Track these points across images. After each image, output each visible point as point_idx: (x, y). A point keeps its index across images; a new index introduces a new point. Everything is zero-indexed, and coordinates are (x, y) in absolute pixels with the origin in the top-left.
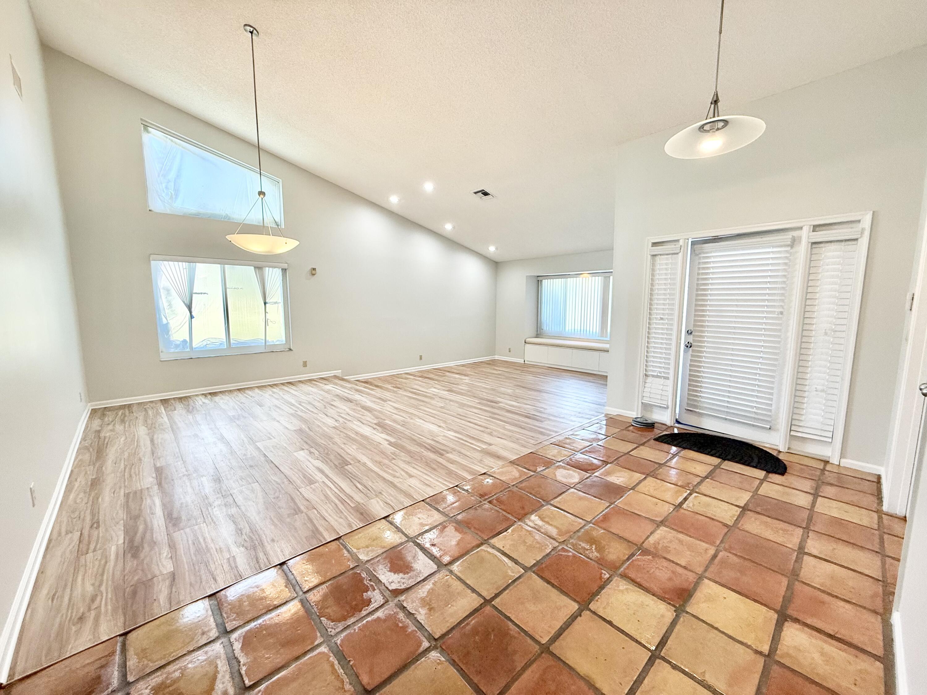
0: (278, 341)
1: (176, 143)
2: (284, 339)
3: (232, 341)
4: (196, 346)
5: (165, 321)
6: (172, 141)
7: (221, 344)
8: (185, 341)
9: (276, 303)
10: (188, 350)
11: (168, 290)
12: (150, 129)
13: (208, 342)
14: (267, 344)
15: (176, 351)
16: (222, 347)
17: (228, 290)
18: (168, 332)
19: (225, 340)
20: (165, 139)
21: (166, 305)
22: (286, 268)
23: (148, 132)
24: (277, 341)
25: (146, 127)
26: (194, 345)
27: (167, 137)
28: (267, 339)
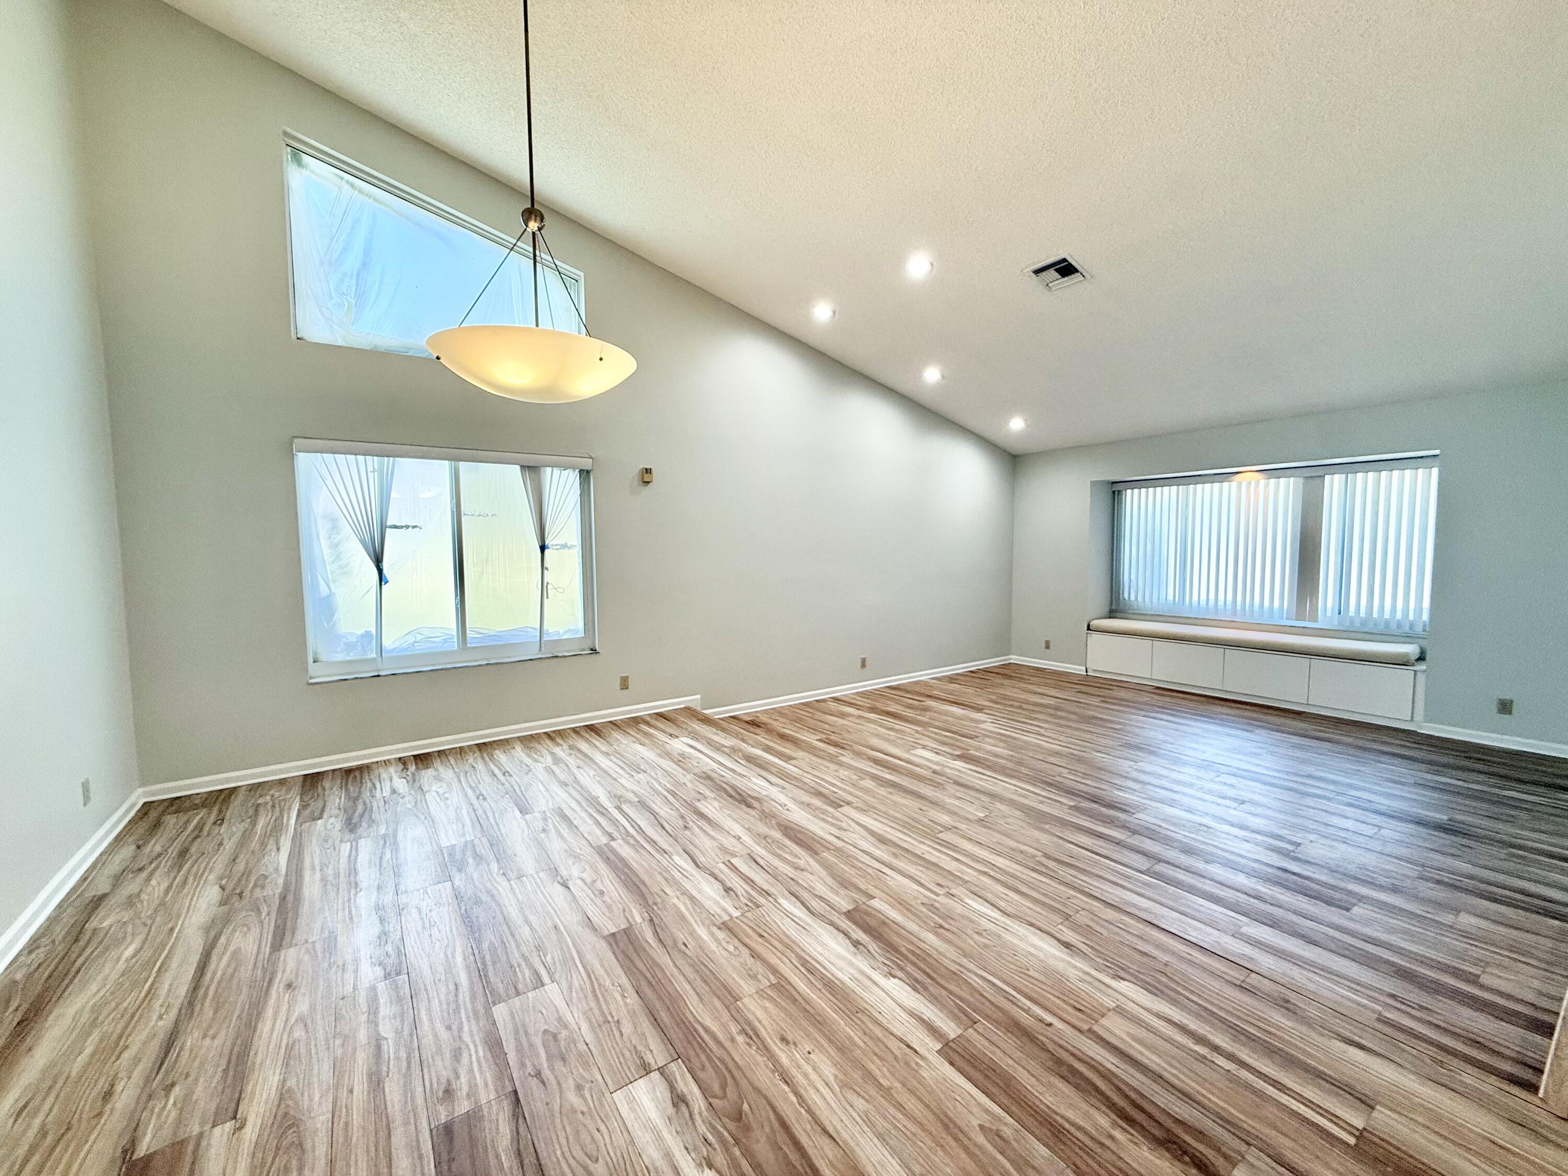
0: (569, 631)
1: (361, 191)
2: (581, 625)
3: (470, 634)
4: (392, 647)
5: (324, 590)
6: (352, 185)
7: (445, 641)
8: (368, 634)
9: (564, 546)
10: (373, 655)
11: (334, 521)
12: (306, 158)
13: (419, 637)
14: (545, 638)
15: (348, 658)
16: (447, 647)
17: (463, 519)
18: (332, 614)
19: (455, 633)
20: (338, 181)
21: (326, 552)
22: (589, 468)
23: (299, 163)
24: (565, 633)
25: (296, 154)
26: (387, 643)
27: (342, 178)
28: (545, 627)
